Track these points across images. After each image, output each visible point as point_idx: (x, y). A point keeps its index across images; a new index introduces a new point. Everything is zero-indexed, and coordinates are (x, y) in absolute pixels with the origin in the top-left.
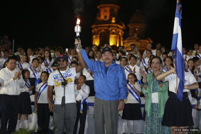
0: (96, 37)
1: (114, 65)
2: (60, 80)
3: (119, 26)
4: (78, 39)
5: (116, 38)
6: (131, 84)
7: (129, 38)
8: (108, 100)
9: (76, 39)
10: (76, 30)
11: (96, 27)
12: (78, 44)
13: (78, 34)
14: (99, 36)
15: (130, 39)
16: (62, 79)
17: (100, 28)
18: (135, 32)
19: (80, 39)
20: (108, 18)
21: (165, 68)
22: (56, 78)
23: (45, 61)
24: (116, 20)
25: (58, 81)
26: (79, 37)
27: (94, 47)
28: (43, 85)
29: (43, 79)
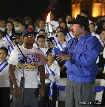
0: (76, 7)
5: (101, 7)
8: (79, 81)
14: (79, 5)
23: (7, 36)
27: (68, 18)
28: (2, 64)
29: (1, 58)
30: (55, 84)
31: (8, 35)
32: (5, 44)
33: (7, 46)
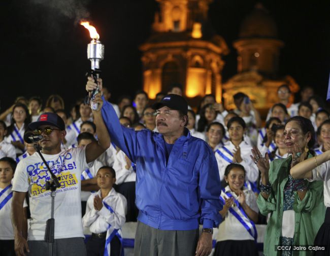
1: (187, 141)
2: (44, 179)
3: (211, 46)
4: (96, 76)
5: (204, 76)
6: (232, 191)
7: (237, 77)
8: (171, 228)
9: (91, 76)
10: (90, 54)
11: (153, 50)
12: (94, 90)
13: (95, 65)
14: (159, 71)
15: (240, 81)
16: (49, 175)
17: (162, 52)
18: (253, 61)
19: (100, 77)
20: (183, 26)
21: (320, 150)
22: (34, 174)
23: (14, 133)
24: (203, 30)
25: (38, 181)
26: (98, 73)
27: (139, 99)
28: (3, 191)
29: (1, 178)
30: (117, 234)
31: (17, 133)
32: (10, 150)
33: (14, 155)
